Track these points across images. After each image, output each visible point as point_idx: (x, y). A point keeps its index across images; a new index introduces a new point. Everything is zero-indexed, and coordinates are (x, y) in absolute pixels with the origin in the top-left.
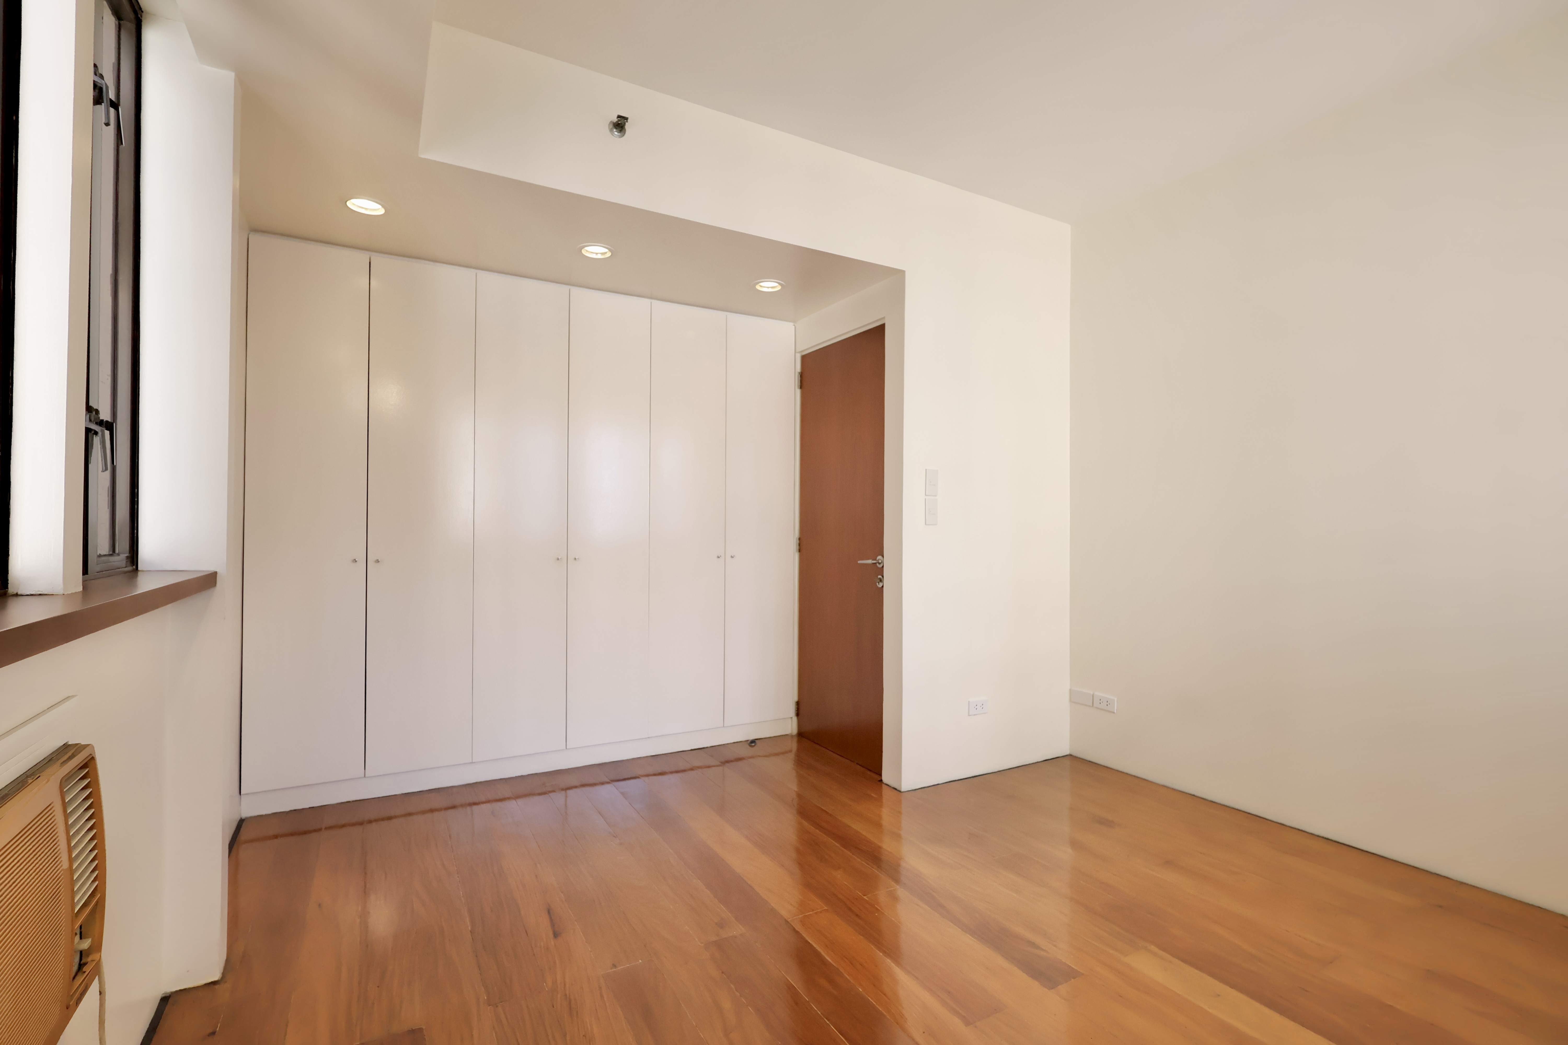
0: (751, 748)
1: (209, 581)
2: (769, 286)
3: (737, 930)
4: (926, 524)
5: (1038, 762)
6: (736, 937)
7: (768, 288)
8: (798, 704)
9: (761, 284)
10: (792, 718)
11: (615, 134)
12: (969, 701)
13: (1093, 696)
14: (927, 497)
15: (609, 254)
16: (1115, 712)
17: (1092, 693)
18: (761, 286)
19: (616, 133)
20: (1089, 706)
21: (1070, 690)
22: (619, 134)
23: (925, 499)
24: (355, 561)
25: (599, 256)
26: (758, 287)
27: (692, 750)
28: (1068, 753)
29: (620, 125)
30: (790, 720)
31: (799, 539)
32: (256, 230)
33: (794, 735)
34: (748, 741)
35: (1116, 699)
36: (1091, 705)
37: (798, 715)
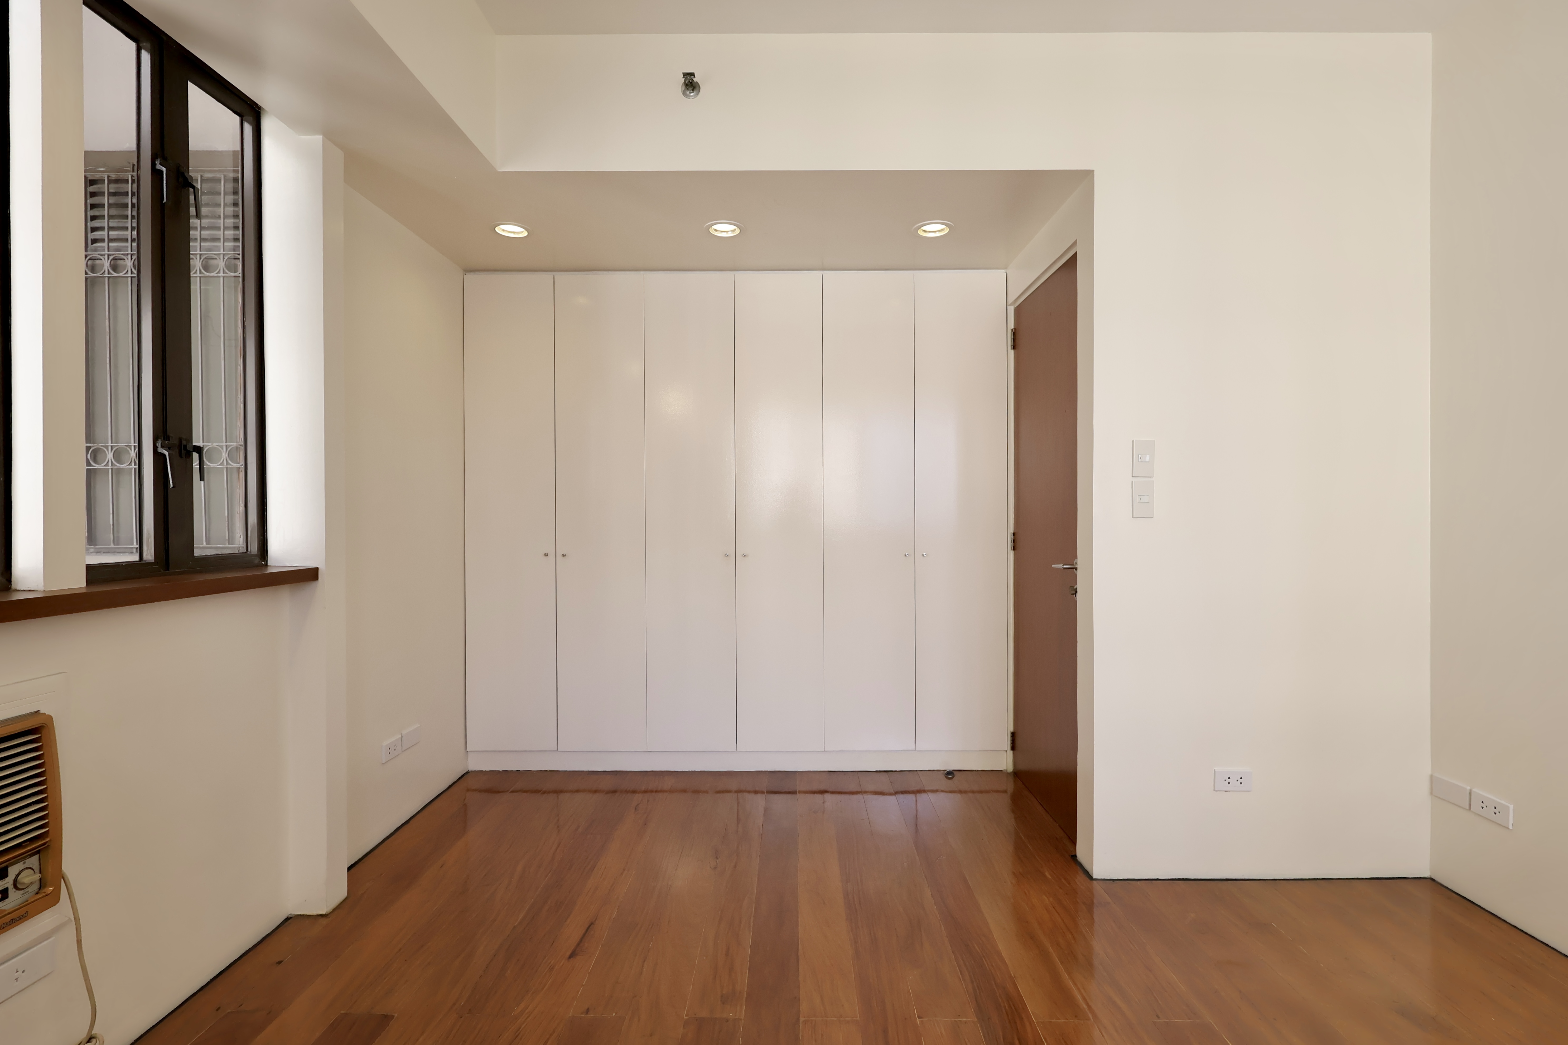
0: (945, 779)
1: (310, 575)
2: (934, 229)
3: (739, 1012)
4: (1133, 517)
5: (1358, 879)
6: (727, 1021)
7: (935, 232)
8: (1013, 735)
9: (924, 228)
10: (1007, 751)
11: (692, 96)
12: (1214, 770)
13: (1470, 794)
14: (1134, 480)
15: (738, 231)
16: (1511, 827)
17: (1468, 788)
18: (925, 231)
19: (692, 94)
20: (1467, 810)
21: (1432, 776)
22: (695, 93)
23: (1132, 482)
24: (546, 555)
25: (730, 234)
26: (921, 233)
27: (876, 771)
28: (1426, 874)
29: (690, 84)
30: (1005, 752)
31: (1014, 534)
32: (468, 270)
33: (1011, 773)
34: (946, 770)
35: (1511, 807)
36: (1468, 808)
37: (1013, 748)
